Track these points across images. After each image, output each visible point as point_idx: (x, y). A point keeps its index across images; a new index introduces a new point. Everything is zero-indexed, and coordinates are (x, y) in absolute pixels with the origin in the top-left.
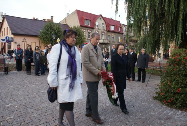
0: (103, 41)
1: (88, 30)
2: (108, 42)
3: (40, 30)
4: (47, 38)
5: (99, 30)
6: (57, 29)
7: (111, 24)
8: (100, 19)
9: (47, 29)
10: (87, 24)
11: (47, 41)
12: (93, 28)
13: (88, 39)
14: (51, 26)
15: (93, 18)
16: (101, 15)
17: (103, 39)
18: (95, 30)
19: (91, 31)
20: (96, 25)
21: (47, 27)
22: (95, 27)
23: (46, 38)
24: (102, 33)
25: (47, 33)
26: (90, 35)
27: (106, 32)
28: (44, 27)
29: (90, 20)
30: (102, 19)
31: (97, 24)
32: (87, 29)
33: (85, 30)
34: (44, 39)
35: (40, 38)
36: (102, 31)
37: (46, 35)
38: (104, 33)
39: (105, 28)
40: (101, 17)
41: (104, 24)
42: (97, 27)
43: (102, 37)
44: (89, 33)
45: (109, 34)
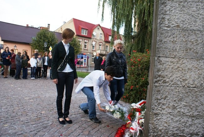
0: (101, 52)
1: (84, 40)
2: (106, 52)
3: (33, 38)
4: (40, 46)
5: (96, 40)
6: (50, 38)
7: (109, 34)
8: (98, 28)
9: (40, 37)
10: (84, 33)
11: (40, 49)
12: (90, 38)
13: (84, 50)
14: (45, 34)
15: (90, 28)
16: (99, 25)
17: (100, 50)
18: (92, 40)
19: (87, 41)
20: (93, 35)
21: (41, 35)
22: (92, 37)
23: (38, 46)
24: (100, 43)
25: (40, 41)
26: (86, 45)
27: (104, 43)
28: (37, 35)
29: (87, 30)
30: (100, 29)
31: (94, 33)
32: (83, 38)
33: (81, 40)
34: (36, 47)
35: (32, 46)
36: (100, 41)
37: (38, 43)
38: (102, 44)
39: (103, 38)
40: (99, 27)
41: (102, 34)
42: (94, 37)
43: (100, 48)
44: (86, 43)
45: (107, 45)
